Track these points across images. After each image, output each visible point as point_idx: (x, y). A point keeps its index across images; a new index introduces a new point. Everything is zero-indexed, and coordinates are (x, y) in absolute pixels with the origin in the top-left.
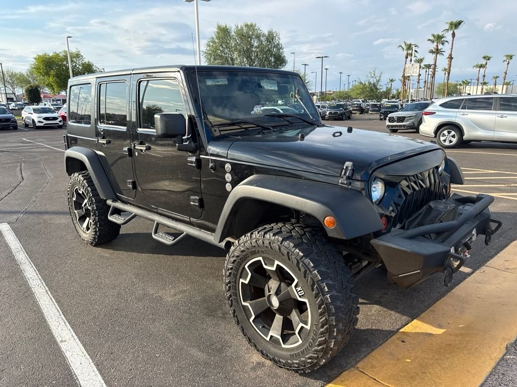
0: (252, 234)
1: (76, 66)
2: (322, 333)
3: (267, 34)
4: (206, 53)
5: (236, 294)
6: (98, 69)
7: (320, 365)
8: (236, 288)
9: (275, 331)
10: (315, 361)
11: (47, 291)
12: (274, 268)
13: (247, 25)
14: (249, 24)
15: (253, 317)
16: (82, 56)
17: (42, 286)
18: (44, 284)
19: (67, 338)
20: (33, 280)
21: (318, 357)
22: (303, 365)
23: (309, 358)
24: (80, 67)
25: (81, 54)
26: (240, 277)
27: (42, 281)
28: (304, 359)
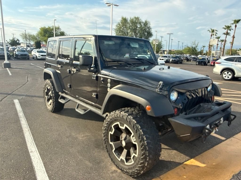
0: (115, 111)
1: (57, 33)
2: (142, 159)
3: (144, 22)
4: (115, 29)
5: (108, 139)
6: (67, 35)
7: (141, 174)
8: (107, 136)
9: (123, 157)
10: (139, 172)
11: (29, 130)
12: (124, 128)
13: (135, 18)
14: (137, 17)
15: (114, 149)
16: (60, 29)
17: (27, 128)
18: (28, 127)
19: (34, 151)
20: (24, 125)
21: (140, 170)
22: (134, 173)
23: (136, 170)
24: (59, 34)
25: (60, 28)
26: (110, 131)
27: (28, 126)
28: (133, 170)
